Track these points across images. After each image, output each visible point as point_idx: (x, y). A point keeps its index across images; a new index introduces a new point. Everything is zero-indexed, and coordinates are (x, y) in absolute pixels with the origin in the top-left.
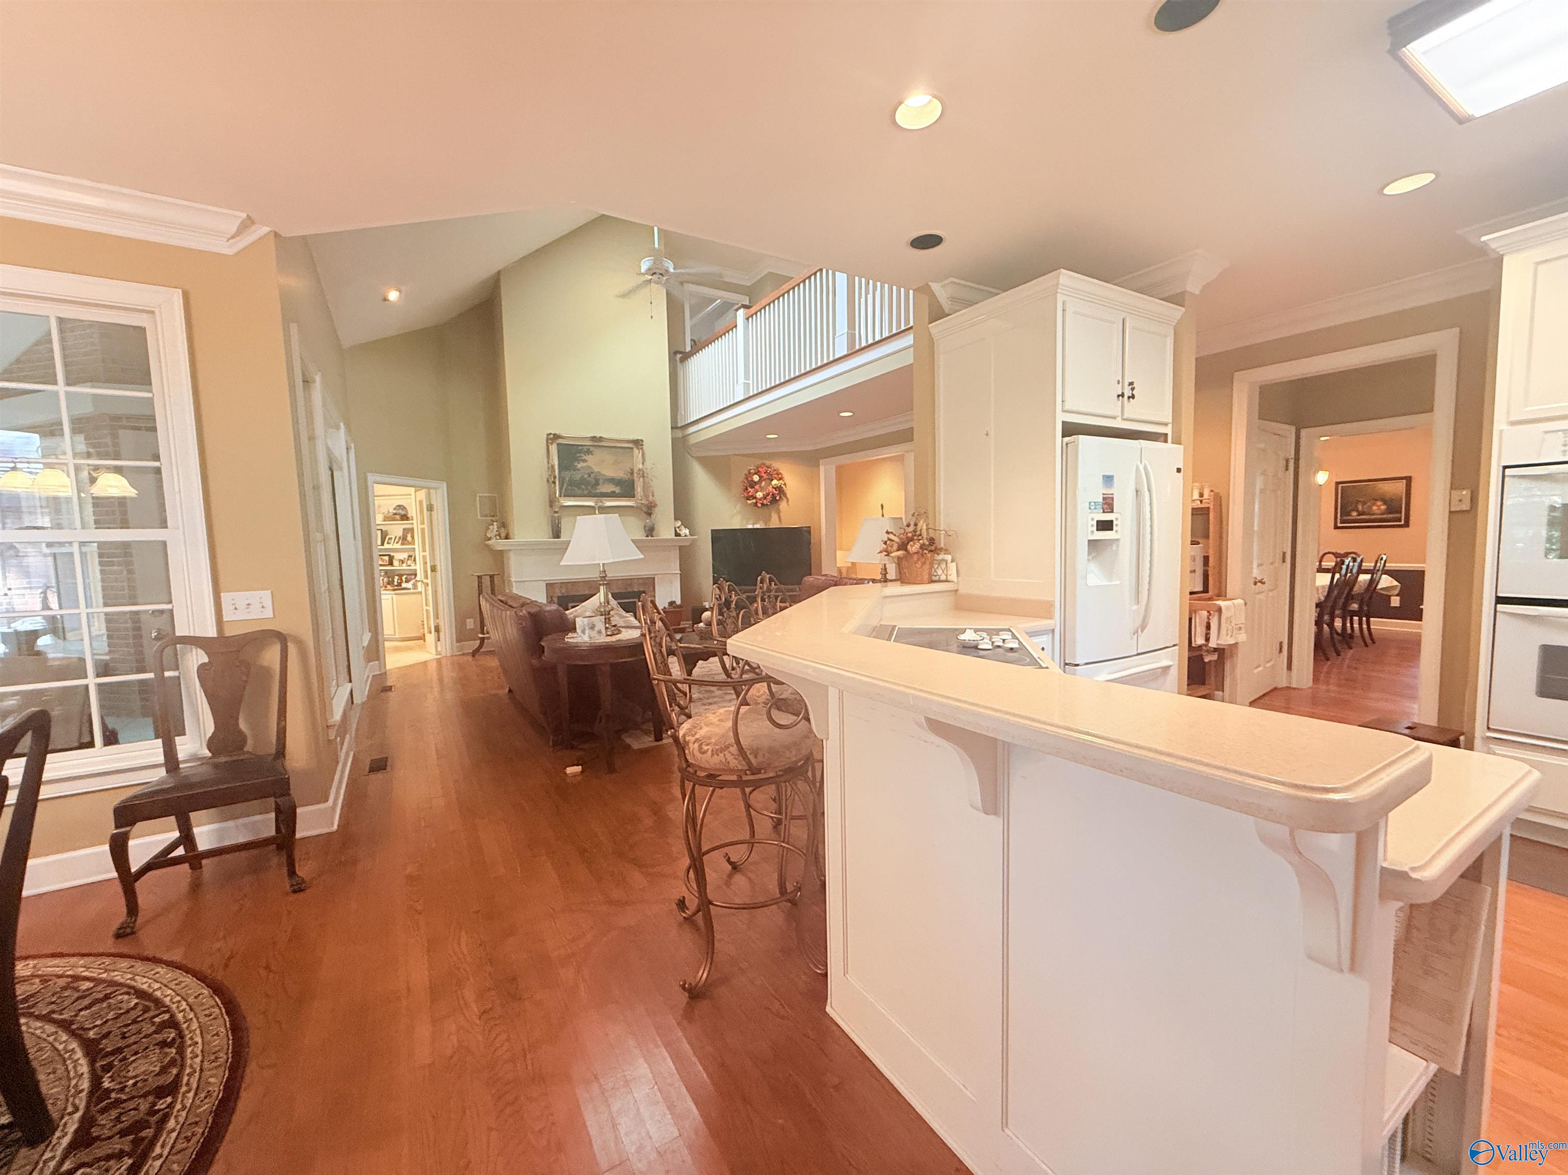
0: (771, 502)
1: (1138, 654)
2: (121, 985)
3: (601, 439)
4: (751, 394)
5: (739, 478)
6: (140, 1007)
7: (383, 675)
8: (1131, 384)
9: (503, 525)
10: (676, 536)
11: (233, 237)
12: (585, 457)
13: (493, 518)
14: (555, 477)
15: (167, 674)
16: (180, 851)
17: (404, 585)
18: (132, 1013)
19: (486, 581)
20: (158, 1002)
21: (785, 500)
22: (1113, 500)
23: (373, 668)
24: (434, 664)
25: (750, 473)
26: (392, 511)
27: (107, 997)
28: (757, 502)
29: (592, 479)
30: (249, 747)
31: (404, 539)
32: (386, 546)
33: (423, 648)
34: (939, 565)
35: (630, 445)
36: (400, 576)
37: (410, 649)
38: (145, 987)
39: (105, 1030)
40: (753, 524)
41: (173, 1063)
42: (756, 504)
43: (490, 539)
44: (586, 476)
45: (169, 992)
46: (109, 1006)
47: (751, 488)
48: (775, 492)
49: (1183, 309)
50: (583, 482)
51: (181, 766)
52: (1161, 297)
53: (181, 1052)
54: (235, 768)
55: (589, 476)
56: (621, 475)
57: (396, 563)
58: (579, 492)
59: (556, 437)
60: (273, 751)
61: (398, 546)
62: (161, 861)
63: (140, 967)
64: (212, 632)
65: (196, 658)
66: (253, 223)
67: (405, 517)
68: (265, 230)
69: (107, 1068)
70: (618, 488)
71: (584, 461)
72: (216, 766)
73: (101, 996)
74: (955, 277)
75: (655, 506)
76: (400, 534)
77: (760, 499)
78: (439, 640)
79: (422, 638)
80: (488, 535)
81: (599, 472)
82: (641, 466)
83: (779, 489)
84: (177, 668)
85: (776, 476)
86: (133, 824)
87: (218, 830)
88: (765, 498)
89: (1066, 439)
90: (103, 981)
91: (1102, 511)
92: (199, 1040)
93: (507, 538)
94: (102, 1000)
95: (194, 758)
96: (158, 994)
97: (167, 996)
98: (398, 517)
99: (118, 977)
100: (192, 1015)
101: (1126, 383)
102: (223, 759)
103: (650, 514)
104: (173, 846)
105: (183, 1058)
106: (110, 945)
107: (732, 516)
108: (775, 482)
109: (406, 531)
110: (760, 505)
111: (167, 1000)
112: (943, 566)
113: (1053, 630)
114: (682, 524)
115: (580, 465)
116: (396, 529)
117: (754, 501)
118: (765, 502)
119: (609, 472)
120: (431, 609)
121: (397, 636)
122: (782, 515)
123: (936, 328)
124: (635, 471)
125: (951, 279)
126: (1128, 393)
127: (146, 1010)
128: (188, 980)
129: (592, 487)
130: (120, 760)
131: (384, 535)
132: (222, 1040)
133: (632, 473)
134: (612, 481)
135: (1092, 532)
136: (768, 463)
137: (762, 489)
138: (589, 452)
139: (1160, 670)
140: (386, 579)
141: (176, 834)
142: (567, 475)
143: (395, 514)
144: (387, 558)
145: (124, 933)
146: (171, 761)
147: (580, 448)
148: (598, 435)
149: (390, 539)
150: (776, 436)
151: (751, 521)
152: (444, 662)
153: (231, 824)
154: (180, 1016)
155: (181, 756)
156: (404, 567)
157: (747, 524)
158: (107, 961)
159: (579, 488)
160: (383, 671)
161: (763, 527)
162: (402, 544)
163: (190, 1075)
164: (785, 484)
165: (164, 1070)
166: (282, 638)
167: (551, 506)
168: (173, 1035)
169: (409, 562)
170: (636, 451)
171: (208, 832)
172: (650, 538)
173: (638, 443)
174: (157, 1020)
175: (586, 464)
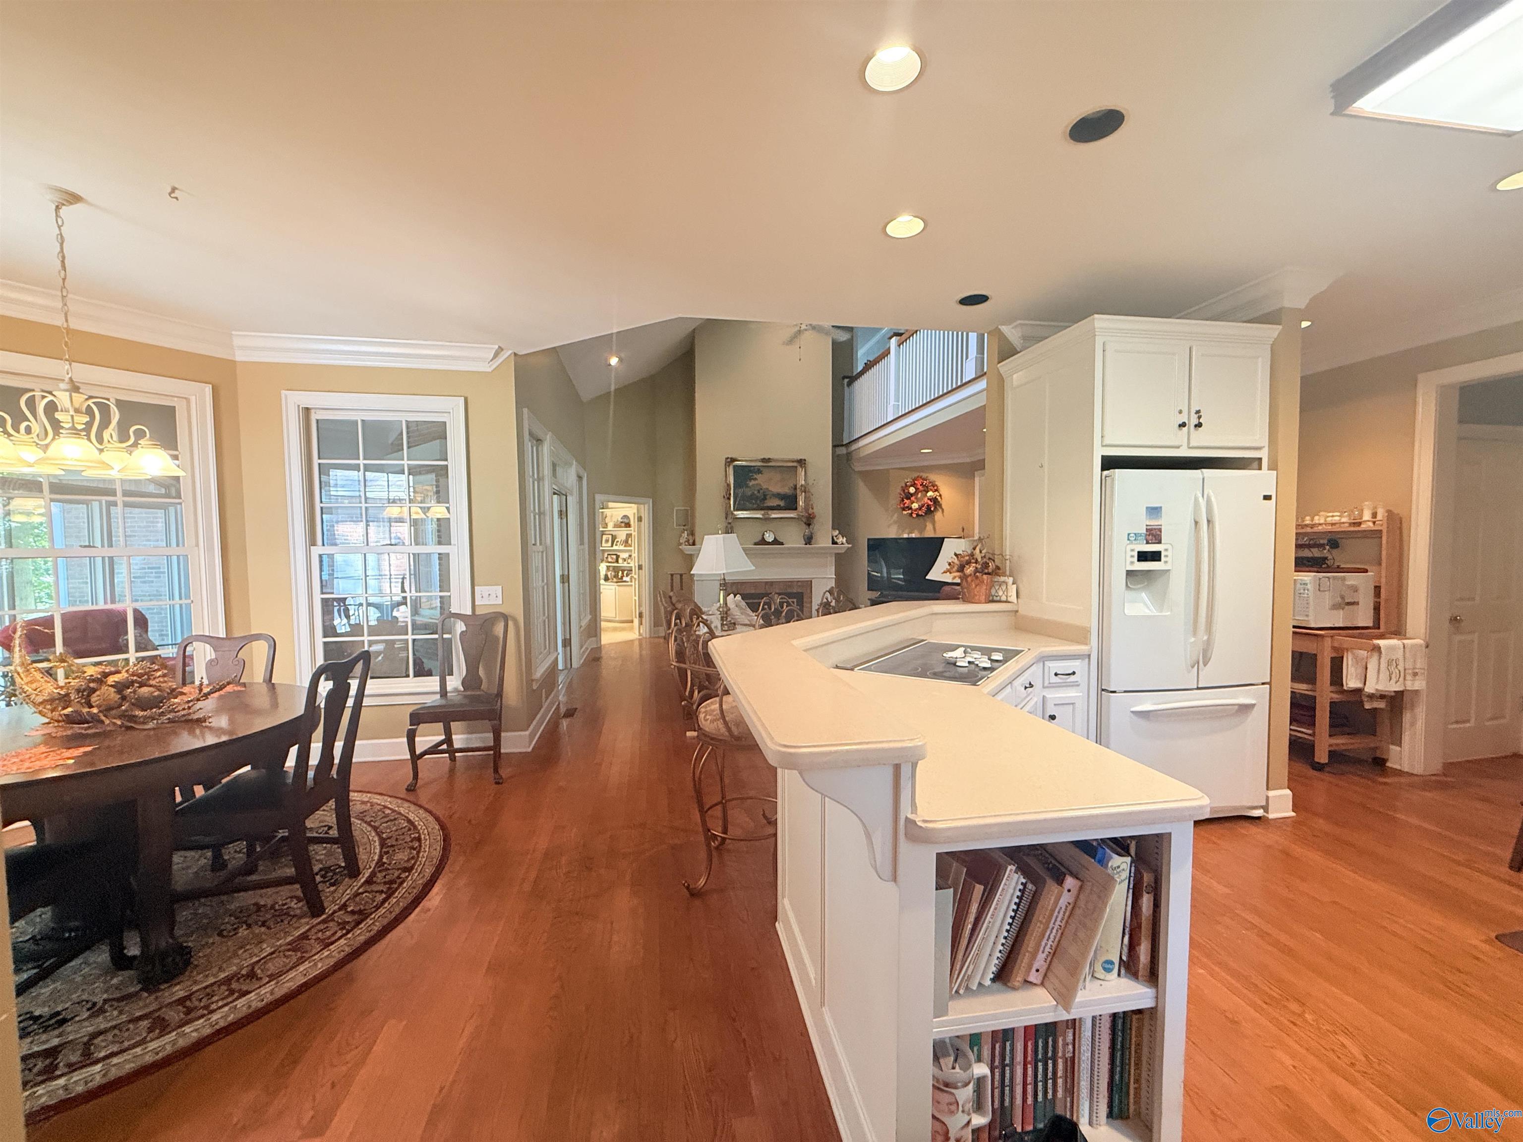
0: (926, 514)
1: (1198, 688)
2: (403, 815)
3: (769, 460)
4: (900, 414)
5: (895, 492)
6: (407, 828)
7: (599, 649)
8: (1198, 412)
9: (692, 533)
10: (833, 544)
11: (491, 361)
12: (755, 476)
13: (685, 528)
14: (730, 494)
15: (445, 636)
16: (445, 747)
17: (625, 579)
18: (403, 830)
19: (677, 579)
20: (415, 827)
21: (940, 510)
22: (1161, 532)
23: (591, 644)
24: (637, 643)
25: (906, 485)
26: (620, 520)
27: (395, 819)
28: (912, 513)
29: (760, 495)
30: (484, 686)
31: (626, 542)
32: (615, 547)
33: (632, 629)
34: (1000, 586)
35: (795, 464)
36: (623, 571)
37: (623, 629)
38: (412, 818)
39: (390, 835)
40: (908, 534)
41: (413, 858)
42: (911, 514)
43: (681, 544)
44: (756, 492)
45: (422, 824)
46: (394, 825)
47: (907, 499)
48: (930, 503)
49: (1280, 327)
50: (753, 497)
51: (448, 694)
52: (1244, 319)
53: (418, 853)
54: (473, 699)
55: (759, 492)
56: (787, 491)
57: (620, 561)
58: (751, 506)
59: (733, 460)
60: (496, 692)
61: (622, 548)
62: (434, 750)
63: (413, 807)
64: (469, 612)
65: (460, 627)
66: (502, 350)
67: (628, 525)
68: (510, 352)
69: (387, 853)
70: (783, 501)
71: (756, 479)
72: (466, 697)
73: (393, 818)
74: (1020, 319)
75: (814, 518)
76: (624, 538)
77: (916, 510)
78: (641, 624)
79: (632, 622)
80: (681, 541)
81: (767, 489)
82: (803, 482)
83: (935, 500)
84: (450, 633)
85: (932, 488)
86: (418, 724)
87: (467, 739)
88: (920, 508)
89: (1105, 473)
90: (395, 811)
91: (1145, 542)
92: (427, 849)
93: (694, 544)
94: (391, 820)
95: (456, 690)
96: (416, 823)
97: (420, 825)
98: (623, 525)
99: (402, 810)
100: (427, 837)
101: (1193, 411)
102: (469, 693)
103: (809, 525)
104: (441, 743)
105: (418, 857)
106: (403, 794)
107: (889, 526)
108: (930, 494)
109: (629, 536)
110: (914, 516)
111: (419, 827)
112: (1004, 587)
113: (1089, 656)
114: (839, 533)
115: (751, 483)
116: (622, 534)
117: (910, 511)
118: (920, 513)
119: (776, 489)
120: (637, 598)
121: (617, 619)
122: (937, 525)
123: (1004, 367)
124: (798, 486)
125: (1019, 322)
126: (1194, 421)
127: (410, 830)
128: (431, 819)
129: (761, 501)
130: (422, 687)
131: (614, 538)
132: (437, 853)
133: (795, 488)
134: (779, 496)
135: (1132, 563)
136: (924, 475)
137: (918, 500)
138: (759, 472)
139: (1236, 707)
140: (613, 573)
141: (443, 737)
142: (740, 491)
143: (622, 522)
144: (614, 557)
145: (411, 789)
146: (443, 692)
147: (752, 468)
148: (767, 457)
149: (617, 542)
150: (931, 451)
151: (907, 531)
152: (644, 642)
153: (474, 736)
154: (423, 837)
155: (449, 688)
156: (625, 564)
157: (903, 532)
158: (400, 801)
159: (751, 503)
160: (599, 646)
161: (918, 536)
162: (625, 546)
163: (419, 866)
164: (940, 496)
165: (408, 860)
166: (505, 617)
167: (726, 518)
168: (417, 845)
169: (629, 561)
170: (799, 469)
171: (461, 739)
172: (808, 546)
173: (802, 462)
174: (413, 836)
175: (756, 482)
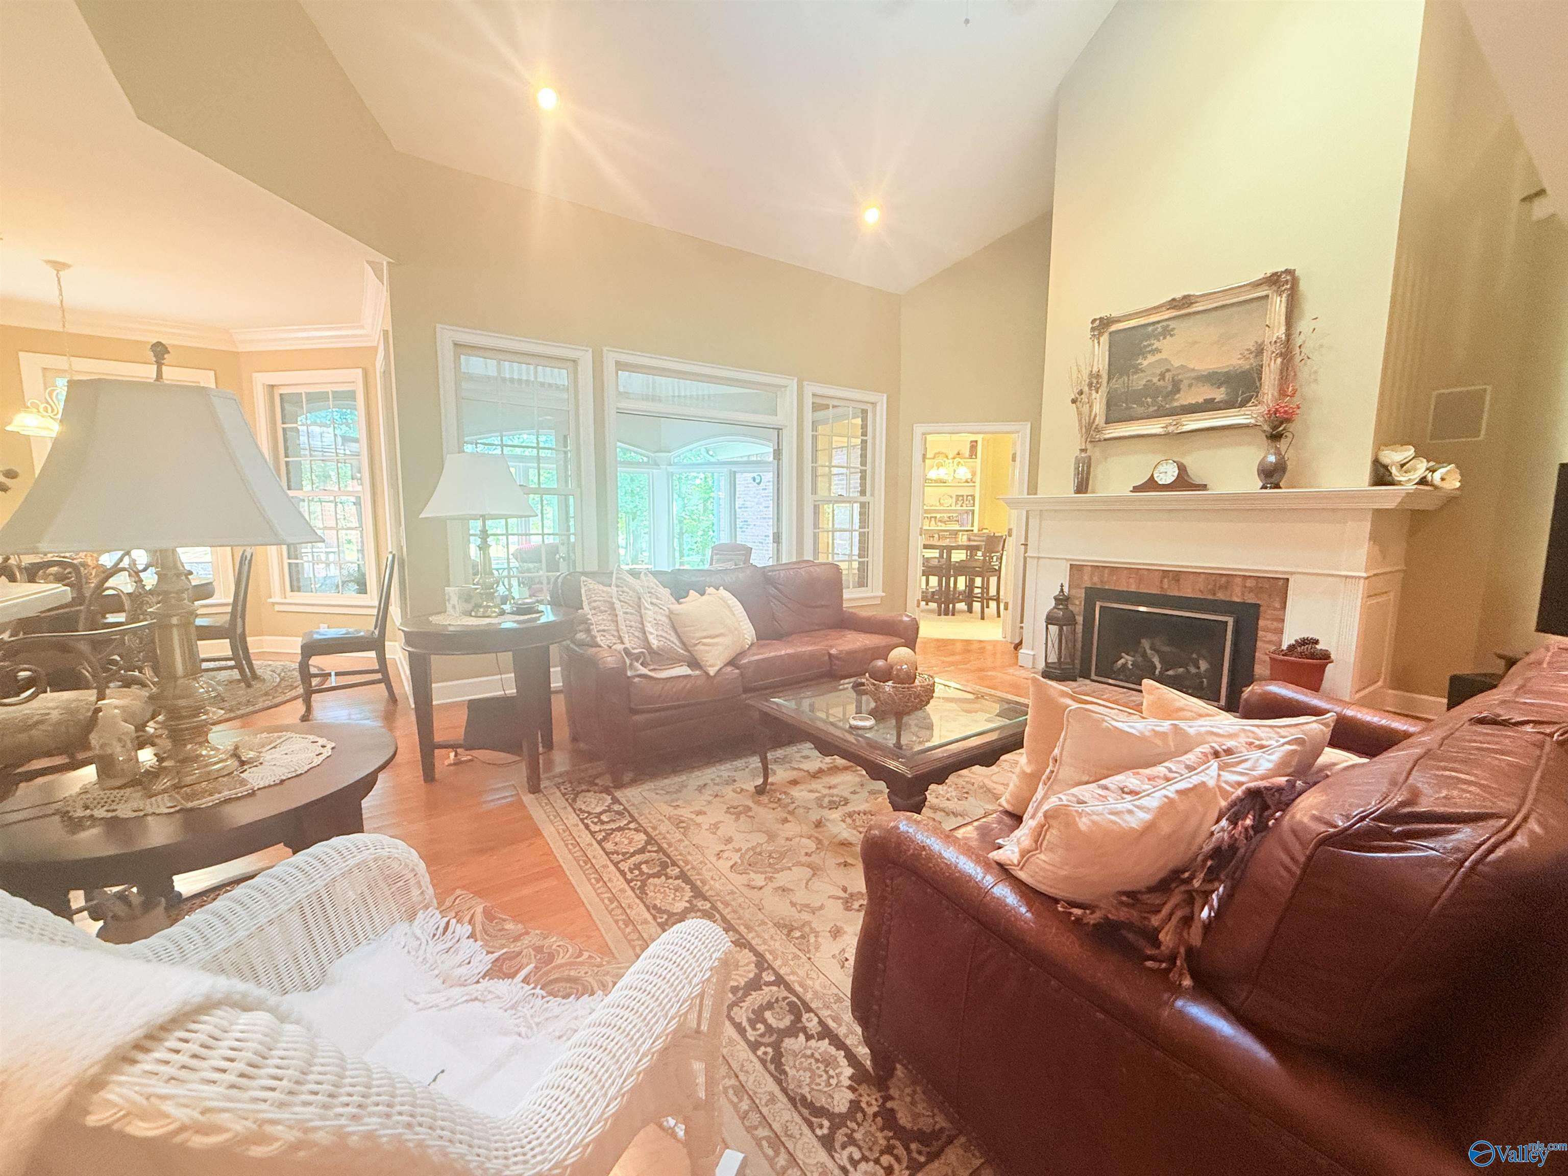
3: (1187, 301)
10: (1375, 483)
12: (1157, 344)
29: (1167, 384)
35: (1261, 290)
44: (1155, 380)
50: (1151, 391)
55: (1163, 378)
56: (1234, 362)
58: (1140, 410)
59: (1110, 320)
70: (1225, 388)
71: (1158, 351)
81: (1181, 367)
103: (1275, 437)
115: (1145, 363)
119: (1206, 361)
124: (1268, 347)
129: (1165, 397)
133: (1260, 355)
134: (1210, 378)
138: (1167, 332)
142: (1121, 382)
147: (1150, 329)
148: (1178, 295)
159: (1141, 404)
167: (1086, 443)
170: (1276, 300)
172: (1269, 491)
173: (1282, 281)
175: (1158, 357)
